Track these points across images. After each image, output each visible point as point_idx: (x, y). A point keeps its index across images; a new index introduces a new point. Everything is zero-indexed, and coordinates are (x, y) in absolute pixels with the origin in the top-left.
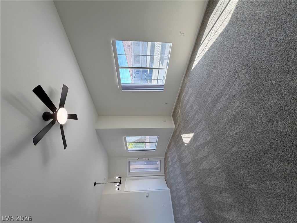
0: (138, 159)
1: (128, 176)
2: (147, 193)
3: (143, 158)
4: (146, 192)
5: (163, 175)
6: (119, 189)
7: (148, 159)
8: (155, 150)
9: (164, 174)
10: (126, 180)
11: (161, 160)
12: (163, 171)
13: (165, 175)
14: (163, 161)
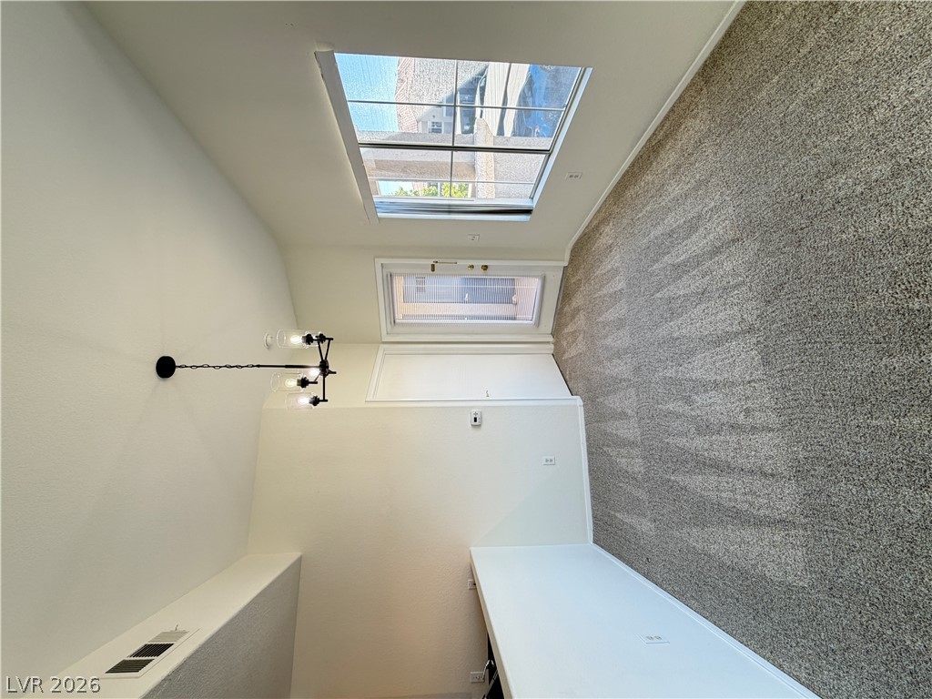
0: (433, 266)
1: (386, 339)
2: (474, 411)
3: (460, 262)
4: (472, 407)
5: (548, 343)
6: (315, 401)
7: (485, 268)
8: (528, 212)
9: (551, 339)
10: (380, 352)
11: (550, 275)
12: (548, 323)
13: (555, 344)
14: (555, 279)
